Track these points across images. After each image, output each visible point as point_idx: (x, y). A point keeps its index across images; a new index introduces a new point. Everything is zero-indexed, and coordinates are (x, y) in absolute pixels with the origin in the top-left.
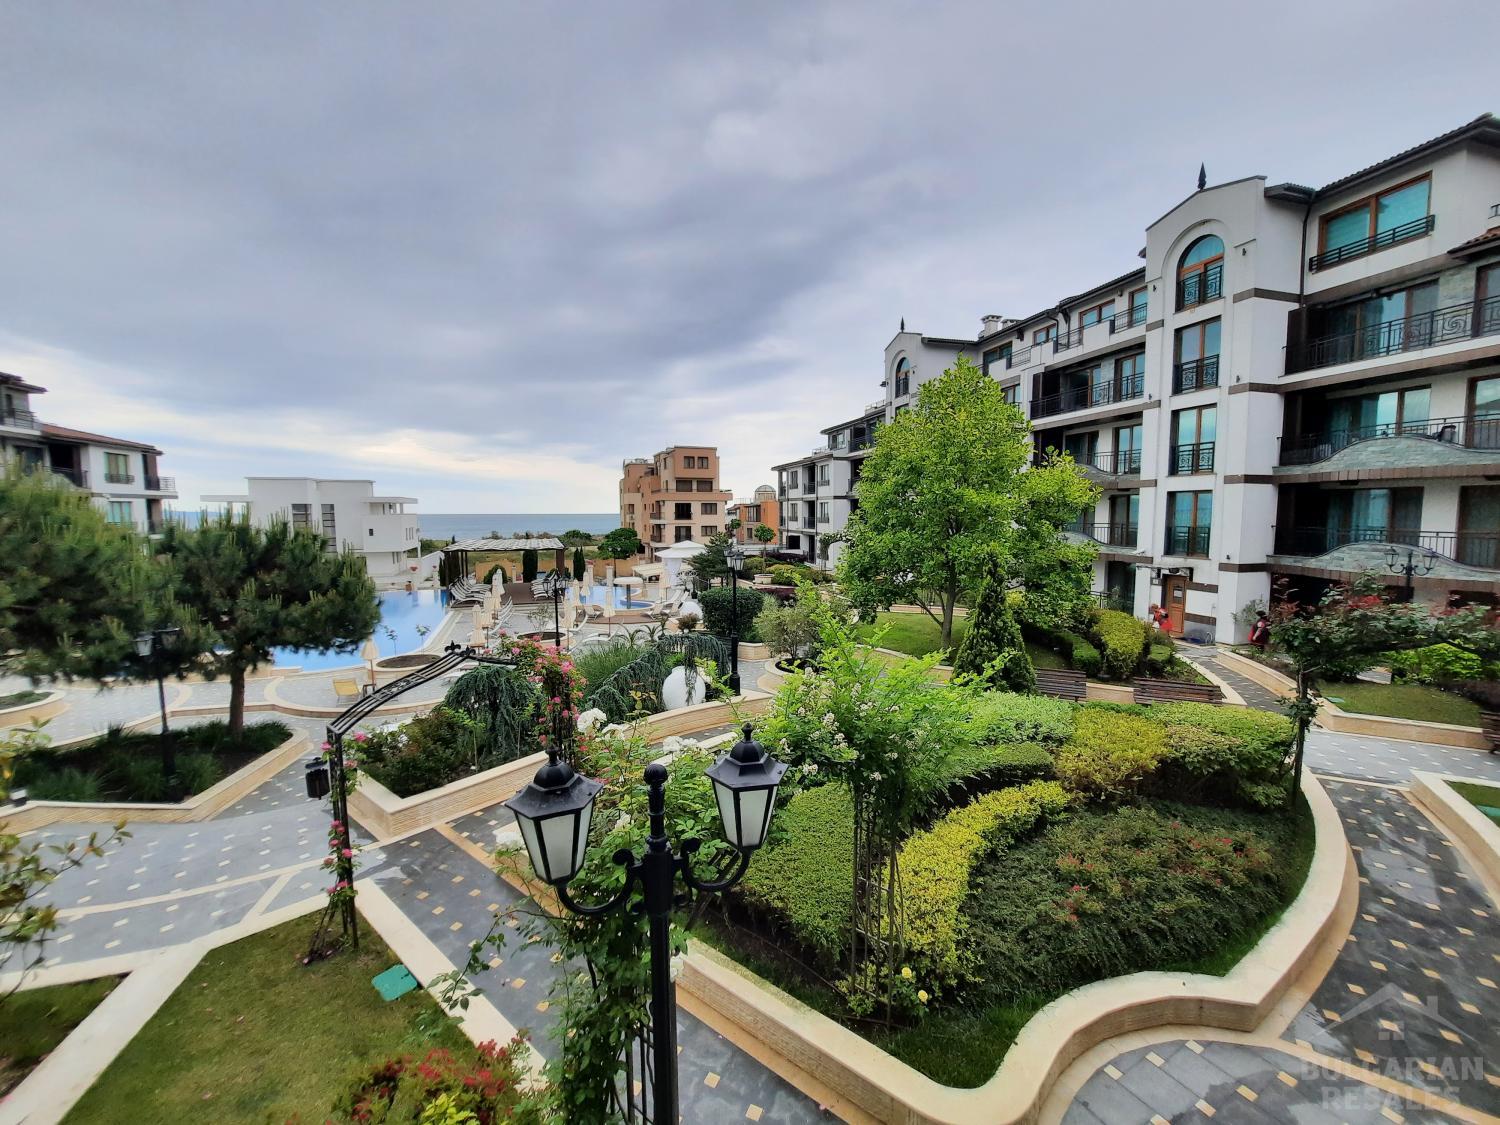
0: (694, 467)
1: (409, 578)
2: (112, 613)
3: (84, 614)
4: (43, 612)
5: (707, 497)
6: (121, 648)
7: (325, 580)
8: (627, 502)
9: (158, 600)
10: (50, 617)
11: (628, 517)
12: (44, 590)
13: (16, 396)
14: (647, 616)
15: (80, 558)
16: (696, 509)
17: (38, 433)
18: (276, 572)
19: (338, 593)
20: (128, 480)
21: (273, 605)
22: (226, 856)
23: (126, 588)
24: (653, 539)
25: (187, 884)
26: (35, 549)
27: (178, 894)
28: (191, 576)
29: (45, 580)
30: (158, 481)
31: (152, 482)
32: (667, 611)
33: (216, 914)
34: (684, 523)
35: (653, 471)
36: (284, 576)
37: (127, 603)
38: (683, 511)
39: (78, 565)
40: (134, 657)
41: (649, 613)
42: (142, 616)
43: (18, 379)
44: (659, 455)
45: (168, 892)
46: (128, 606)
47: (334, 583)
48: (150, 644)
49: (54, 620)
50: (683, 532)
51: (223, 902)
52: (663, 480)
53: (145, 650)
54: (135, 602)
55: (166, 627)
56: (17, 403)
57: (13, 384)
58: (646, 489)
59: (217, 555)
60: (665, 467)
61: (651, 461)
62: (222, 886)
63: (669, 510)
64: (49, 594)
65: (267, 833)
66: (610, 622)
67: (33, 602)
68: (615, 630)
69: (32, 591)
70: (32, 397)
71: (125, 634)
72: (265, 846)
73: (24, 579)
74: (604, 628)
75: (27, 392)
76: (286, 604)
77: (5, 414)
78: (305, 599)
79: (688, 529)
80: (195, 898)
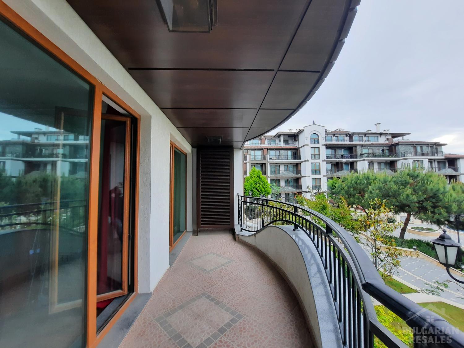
2: (442, 207)
4: (424, 204)
6: (445, 217)
10: (426, 205)
12: (425, 198)
13: (438, 147)
15: (434, 191)
17: (444, 157)
23: (447, 200)
26: (424, 188)
29: (425, 196)
37: (447, 205)
39: (434, 193)
40: (449, 221)
42: (452, 209)
43: (439, 143)
46: (447, 206)
48: (454, 218)
49: (427, 207)
53: (452, 220)
54: (449, 205)
55: (461, 214)
56: (439, 149)
57: (437, 144)
64: (426, 200)
67: (423, 201)
69: (422, 198)
71: (446, 213)
73: (420, 195)
75: (442, 146)
77: (435, 153)
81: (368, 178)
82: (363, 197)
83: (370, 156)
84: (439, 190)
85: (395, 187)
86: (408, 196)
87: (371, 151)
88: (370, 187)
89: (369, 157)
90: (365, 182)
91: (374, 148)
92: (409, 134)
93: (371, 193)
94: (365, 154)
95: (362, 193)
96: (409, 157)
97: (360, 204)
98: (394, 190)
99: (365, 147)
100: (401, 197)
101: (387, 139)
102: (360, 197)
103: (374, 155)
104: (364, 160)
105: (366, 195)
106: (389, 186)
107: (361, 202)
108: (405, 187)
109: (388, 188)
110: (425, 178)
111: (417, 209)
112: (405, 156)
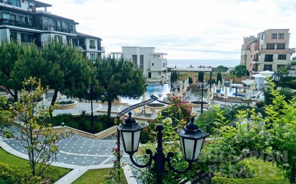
0: (276, 38)
1: (161, 80)
2: (83, 81)
3: (77, 81)
4: (69, 79)
5: (282, 52)
6: (84, 90)
7: (132, 76)
8: (244, 54)
9: (92, 79)
10: (71, 80)
11: (244, 60)
13: (73, 25)
14: (244, 100)
15: (76, 66)
16: (275, 57)
17: (76, 35)
18: (120, 73)
19: (135, 81)
20: (94, 48)
21: (118, 82)
22: (99, 149)
23: (85, 74)
24: (253, 69)
25: (90, 153)
26: (69, 63)
27: (87, 155)
28: (100, 73)
30: (101, 48)
31: (99, 48)
32: (253, 99)
33: (94, 162)
34: (269, 63)
35: (256, 41)
36: (122, 74)
37: (85, 78)
38: (269, 58)
41: (244, 99)
42: (88, 82)
44: (260, 34)
45: (85, 154)
47: (134, 77)
48: (90, 90)
49: (71, 82)
50: (268, 67)
51: (96, 159)
52: (261, 44)
54: (87, 78)
55: (93, 86)
57: (73, 22)
58: (253, 49)
59: (106, 67)
60: (262, 39)
61: (256, 37)
62: (96, 155)
63: (262, 57)
64: (71, 75)
65: (109, 145)
66: (225, 101)
67: (68, 76)
68: (227, 104)
69: (67, 74)
70: (76, 25)
71: (85, 87)
72: (108, 149)
73: (66, 71)
74: (223, 103)
76: (121, 83)
77: (71, 31)
78: (126, 82)
79: (271, 66)
80: (90, 157)
81: (13, 51)
82: (8, 74)
83: (12, 23)
84: (80, 65)
85: (44, 62)
86: (56, 71)
87: (13, 18)
88: (16, 62)
89: (10, 25)
90: (10, 56)
91: (16, 14)
92: (51, 6)
93: (18, 69)
94: (6, 20)
95: (7, 70)
96: (51, 31)
97: (5, 85)
98: (42, 66)
99: (5, 11)
100: (51, 73)
101: (30, 7)
102: (5, 76)
103: (17, 24)
104: (5, 28)
105: (13, 72)
106: (37, 61)
107: (6, 82)
108: (53, 62)
109: (37, 64)
110: (70, 53)
111: (63, 85)
112: (47, 30)
